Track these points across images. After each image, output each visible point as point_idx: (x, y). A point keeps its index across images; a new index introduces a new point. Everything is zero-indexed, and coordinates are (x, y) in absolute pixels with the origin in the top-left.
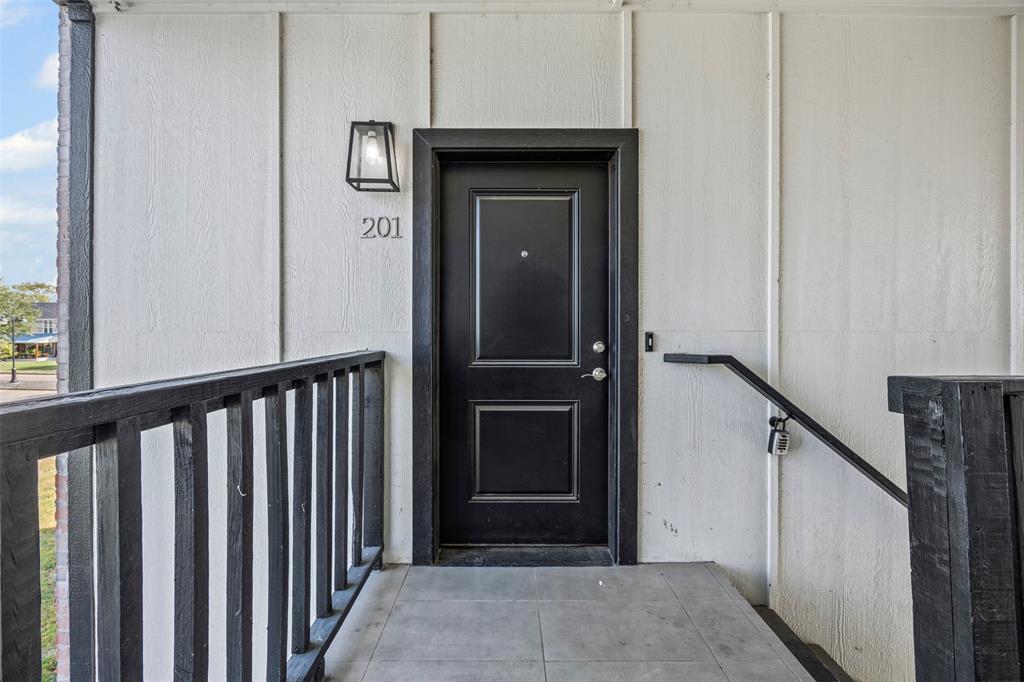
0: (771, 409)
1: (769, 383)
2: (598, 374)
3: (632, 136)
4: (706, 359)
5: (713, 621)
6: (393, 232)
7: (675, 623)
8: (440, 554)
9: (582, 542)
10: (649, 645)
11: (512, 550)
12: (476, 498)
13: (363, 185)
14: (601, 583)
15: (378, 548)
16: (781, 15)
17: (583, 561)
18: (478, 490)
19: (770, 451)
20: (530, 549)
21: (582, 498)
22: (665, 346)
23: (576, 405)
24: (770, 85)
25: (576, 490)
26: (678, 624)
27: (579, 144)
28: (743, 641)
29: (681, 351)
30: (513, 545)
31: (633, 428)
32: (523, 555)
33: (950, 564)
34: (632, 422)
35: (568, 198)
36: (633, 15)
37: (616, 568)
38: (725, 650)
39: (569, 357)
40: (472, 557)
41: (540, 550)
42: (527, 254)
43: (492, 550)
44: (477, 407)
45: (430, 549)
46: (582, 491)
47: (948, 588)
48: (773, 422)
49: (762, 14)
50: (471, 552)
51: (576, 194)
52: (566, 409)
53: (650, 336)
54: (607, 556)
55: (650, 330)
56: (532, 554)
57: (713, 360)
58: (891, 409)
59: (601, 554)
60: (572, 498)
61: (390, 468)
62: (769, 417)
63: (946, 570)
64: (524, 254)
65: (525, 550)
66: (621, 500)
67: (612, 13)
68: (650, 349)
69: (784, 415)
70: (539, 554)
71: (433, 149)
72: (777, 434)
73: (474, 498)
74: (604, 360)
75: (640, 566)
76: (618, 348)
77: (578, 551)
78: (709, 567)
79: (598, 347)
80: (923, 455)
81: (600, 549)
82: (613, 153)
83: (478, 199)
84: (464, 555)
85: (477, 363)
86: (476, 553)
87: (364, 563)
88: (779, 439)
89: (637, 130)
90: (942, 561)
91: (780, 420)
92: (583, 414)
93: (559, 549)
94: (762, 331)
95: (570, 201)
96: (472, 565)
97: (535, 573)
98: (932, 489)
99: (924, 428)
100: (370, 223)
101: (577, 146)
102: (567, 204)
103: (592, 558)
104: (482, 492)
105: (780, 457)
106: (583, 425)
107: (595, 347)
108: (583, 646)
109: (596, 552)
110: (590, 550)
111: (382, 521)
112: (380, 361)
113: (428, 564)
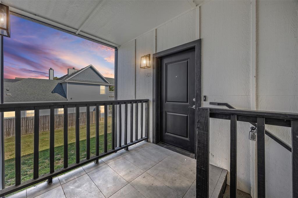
2: (194, 107)
6: (150, 75)
9: (190, 151)
10: (181, 172)
17: (187, 155)
21: (190, 140)
25: (188, 137)
29: (215, 101)
36: (200, 7)
39: (187, 102)
43: (169, 146)
44: (167, 113)
45: (155, 141)
52: (187, 115)
55: (204, 95)
64: (176, 77)
67: (194, 10)
68: (205, 100)
71: (156, 57)
73: (166, 133)
84: (163, 145)
85: (167, 103)
88: (252, 135)
89: (201, 39)
92: (190, 117)
93: (184, 151)
94: (248, 95)
95: (188, 62)
103: (190, 155)
107: (194, 100)
108: (167, 165)
112: (147, 101)
113: (155, 144)
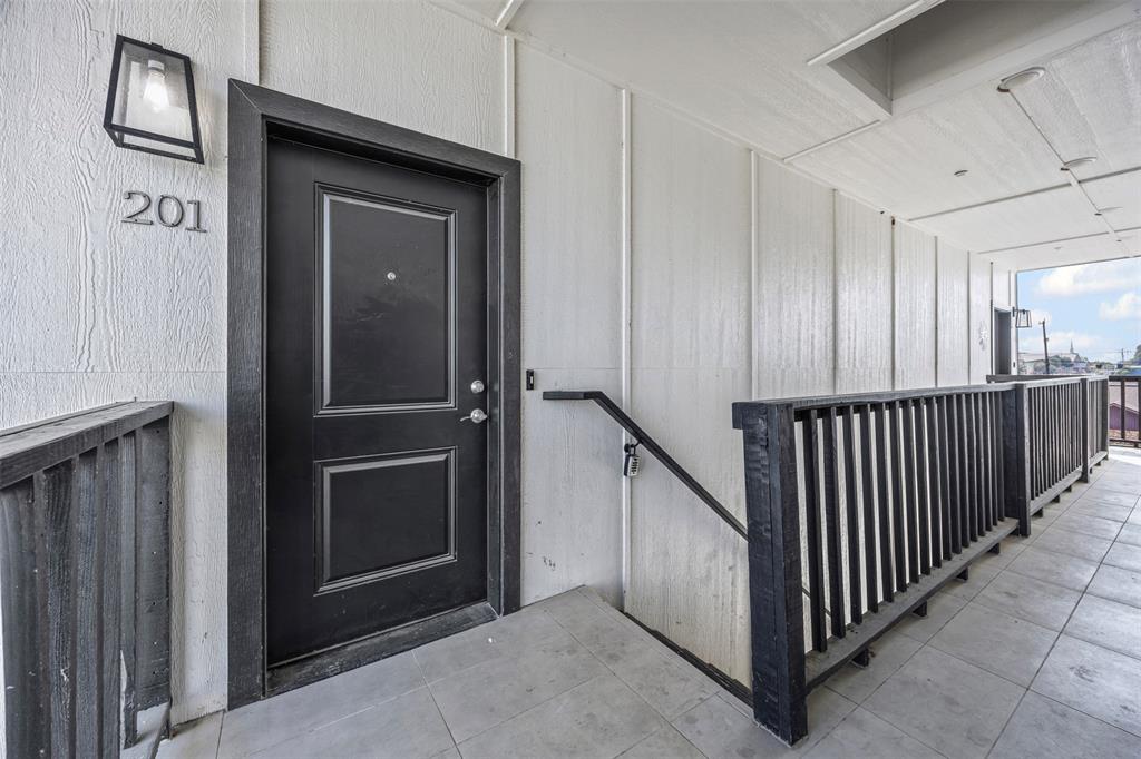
0: (625, 436)
1: (623, 410)
2: (477, 415)
3: (515, 166)
4: (582, 396)
5: (597, 637)
6: (190, 220)
7: (569, 652)
8: (270, 679)
9: (460, 604)
10: (552, 681)
11: (376, 640)
12: (325, 589)
13: (128, 139)
14: (490, 640)
15: (164, 706)
16: (632, 95)
17: (466, 624)
18: (327, 575)
19: (626, 474)
20: (400, 631)
21: (459, 557)
22: (544, 385)
23: (452, 452)
24: (624, 152)
25: (453, 548)
26: (572, 651)
27: (461, 161)
28: (623, 645)
29: (558, 388)
30: (378, 633)
31: (516, 470)
32: (391, 641)
33: (771, 530)
34: (515, 463)
35: (443, 219)
36: (516, 43)
37: (500, 619)
38: (613, 658)
39: (445, 399)
40: (323, 667)
41: (413, 629)
42: (394, 277)
43: (349, 649)
44: (325, 469)
45: (259, 677)
46: (459, 548)
47: (770, 547)
48: (627, 448)
49: (618, 88)
50: (318, 661)
51: (452, 216)
52: (441, 458)
53: (530, 374)
54: (488, 611)
55: (530, 367)
56: (404, 636)
57: (588, 395)
58: (734, 427)
59: (482, 610)
60: (449, 558)
61: (183, 578)
62: (624, 444)
63: (769, 535)
64: (391, 276)
65: (393, 635)
66: (505, 548)
67: (495, 32)
68: (531, 387)
69: (635, 441)
70: (411, 634)
71: (263, 116)
72: (631, 459)
73: (321, 589)
74: (481, 401)
75: (523, 610)
76: (500, 387)
77: (456, 615)
78: (580, 591)
79: (476, 386)
80: (755, 458)
81: (480, 606)
82: (494, 180)
83: (327, 199)
84: (309, 668)
85: (326, 412)
86: (327, 660)
87: (143, 737)
88: (632, 465)
89: (520, 163)
90: (767, 530)
91: (632, 446)
92: (460, 463)
93: (434, 620)
94: (619, 369)
95: (446, 222)
96: (326, 676)
97: (415, 656)
98: (760, 480)
99: (755, 438)
100: (140, 202)
101: (460, 163)
102: (443, 225)
103: (473, 617)
104: (333, 579)
105: (631, 478)
106: (460, 475)
107: (473, 387)
108: (492, 710)
109: (476, 610)
110: (469, 610)
111: (168, 663)
112: (168, 416)
113: (256, 699)
